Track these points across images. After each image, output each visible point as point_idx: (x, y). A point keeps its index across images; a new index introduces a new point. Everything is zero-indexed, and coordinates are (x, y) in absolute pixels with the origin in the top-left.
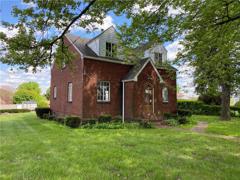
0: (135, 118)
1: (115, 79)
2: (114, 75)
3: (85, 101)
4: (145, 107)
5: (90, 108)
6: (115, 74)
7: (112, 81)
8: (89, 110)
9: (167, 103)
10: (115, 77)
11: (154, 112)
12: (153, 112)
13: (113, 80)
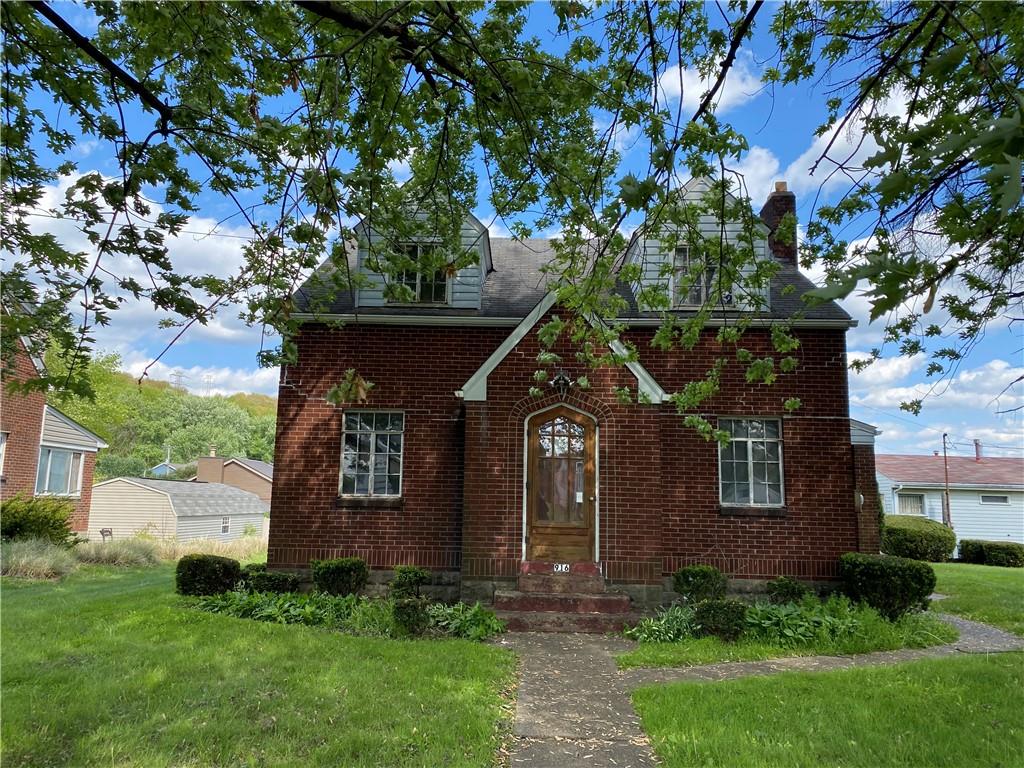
0: (468, 583)
1: (426, 398)
2: (426, 380)
3: (283, 498)
4: (541, 530)
5: (301, 527)
6: (428, 376)
7: (412, 407)
8: (295, 536)
9: (772, 514)
10: (430, 389)
11: (600, 558)
12: (597, 561)
13: (419, 402)
